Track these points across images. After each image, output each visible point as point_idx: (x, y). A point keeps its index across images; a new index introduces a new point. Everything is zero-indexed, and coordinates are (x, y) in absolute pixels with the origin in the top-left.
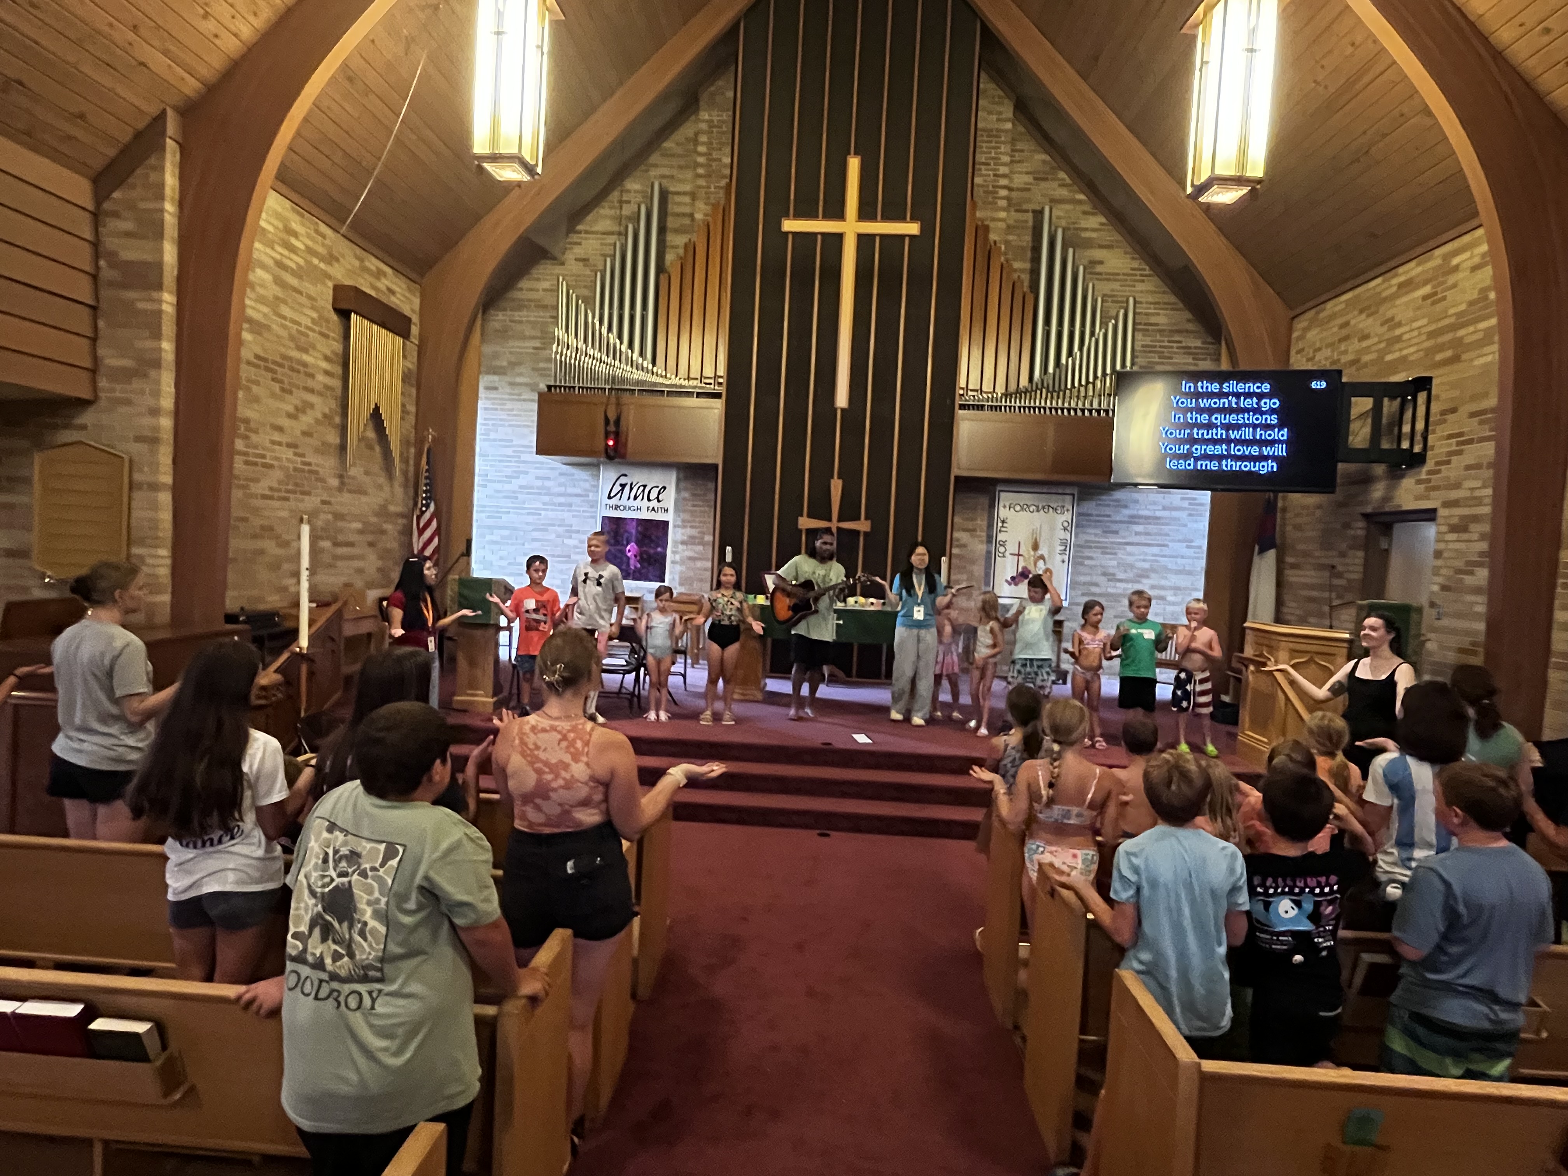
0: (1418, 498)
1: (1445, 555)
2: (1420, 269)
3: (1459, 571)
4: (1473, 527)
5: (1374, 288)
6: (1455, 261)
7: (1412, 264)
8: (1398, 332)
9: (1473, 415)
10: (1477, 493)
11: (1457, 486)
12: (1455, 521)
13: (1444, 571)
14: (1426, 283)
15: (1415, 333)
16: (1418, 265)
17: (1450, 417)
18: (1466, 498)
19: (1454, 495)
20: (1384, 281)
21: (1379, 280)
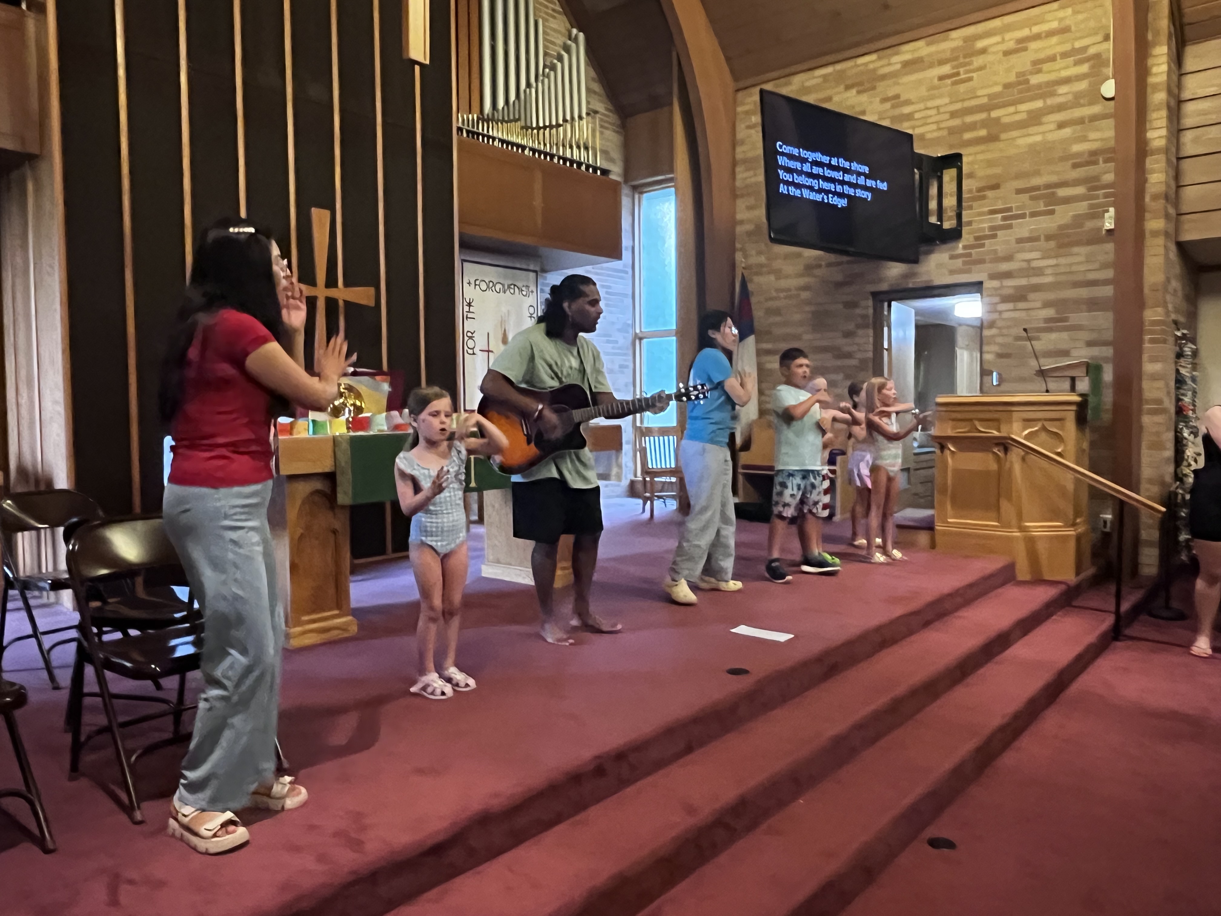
2: (933, 49)
3: (1018, 338)
5: (866, 64)
6: (980, 44)
7: (921, 43)
8: (907, 110)
9: (1019, 191)
10: (1035, 264)
14: (941, 62)
15: (933, 112)
16: (928, 44)
17: (990, 194)
20: (880, 58)
21: (874, 57)
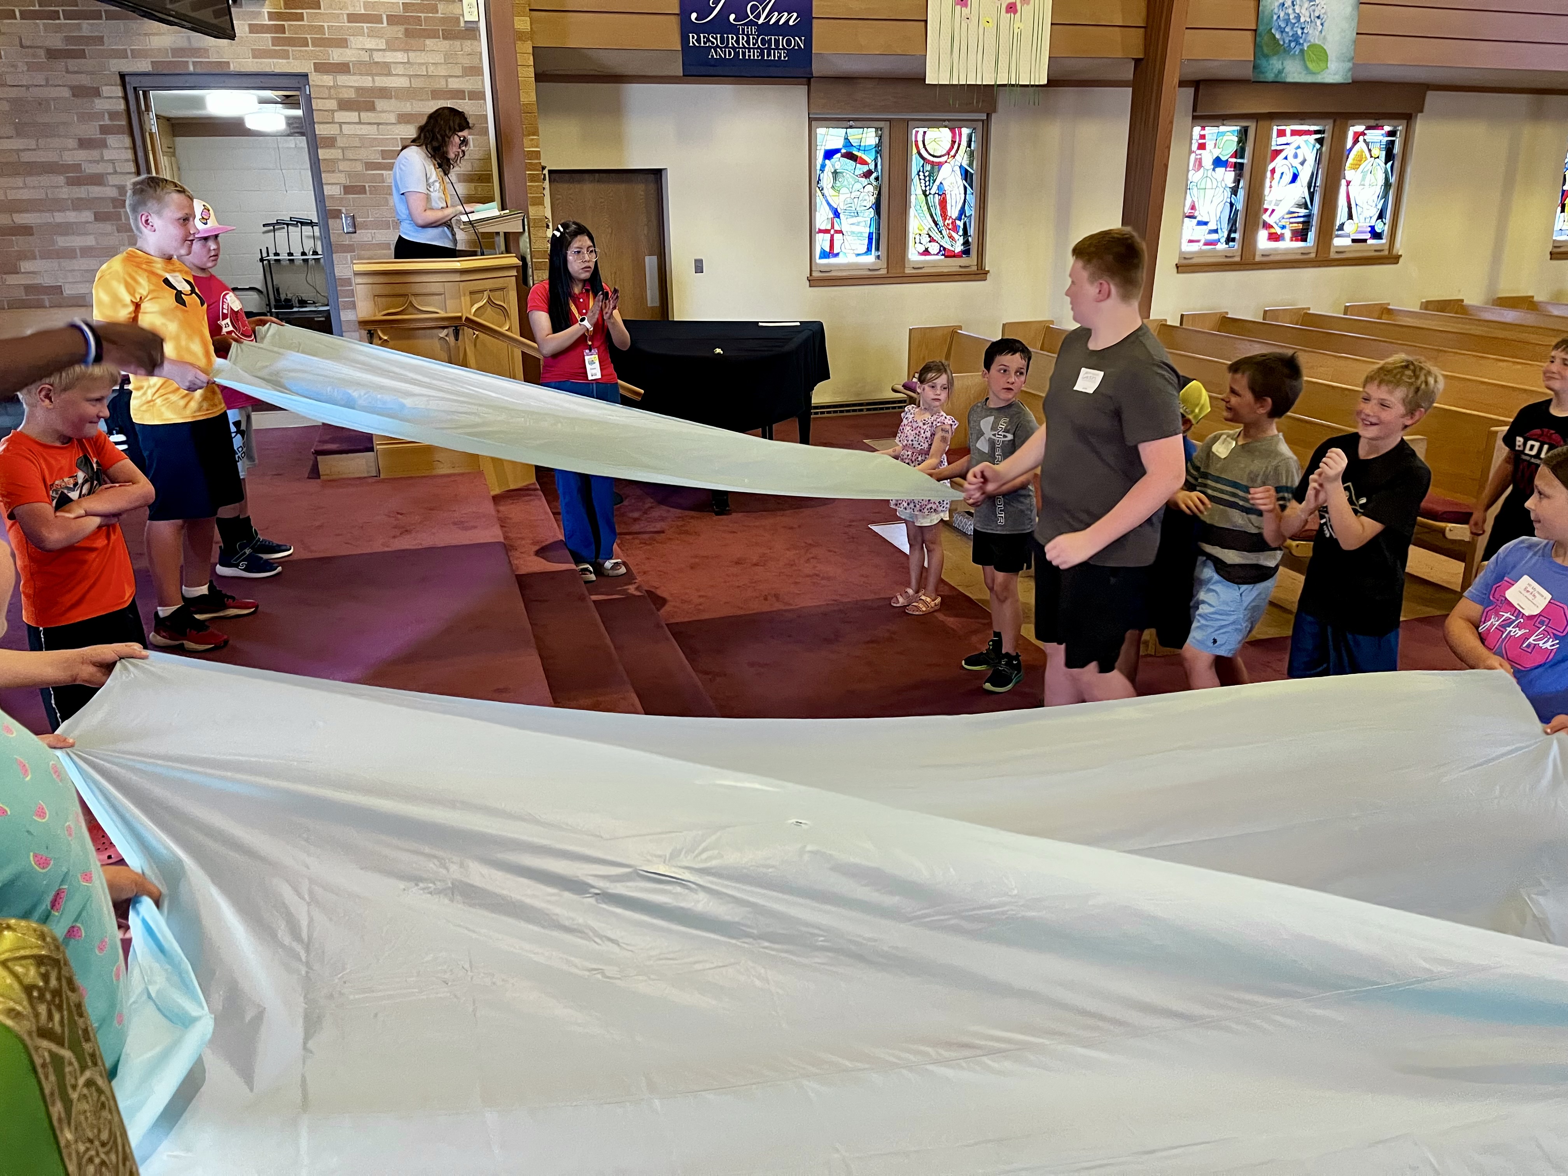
0: (257, 54)
1: (340, 142)
3: (370, 166)
4: (380, 104)
10: (378, 57)
11: (342, 43)
12: (351, 94)
13: (343, 166)
18: (361, 63)
19: (336, 55)
